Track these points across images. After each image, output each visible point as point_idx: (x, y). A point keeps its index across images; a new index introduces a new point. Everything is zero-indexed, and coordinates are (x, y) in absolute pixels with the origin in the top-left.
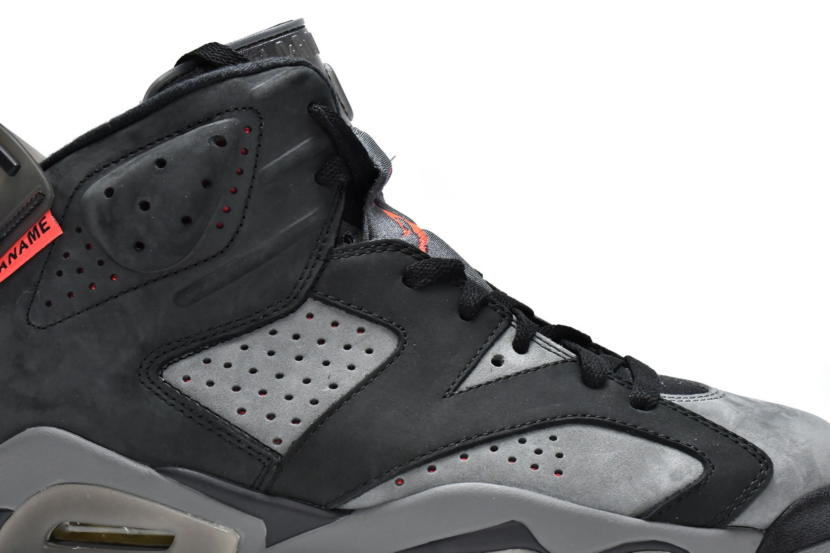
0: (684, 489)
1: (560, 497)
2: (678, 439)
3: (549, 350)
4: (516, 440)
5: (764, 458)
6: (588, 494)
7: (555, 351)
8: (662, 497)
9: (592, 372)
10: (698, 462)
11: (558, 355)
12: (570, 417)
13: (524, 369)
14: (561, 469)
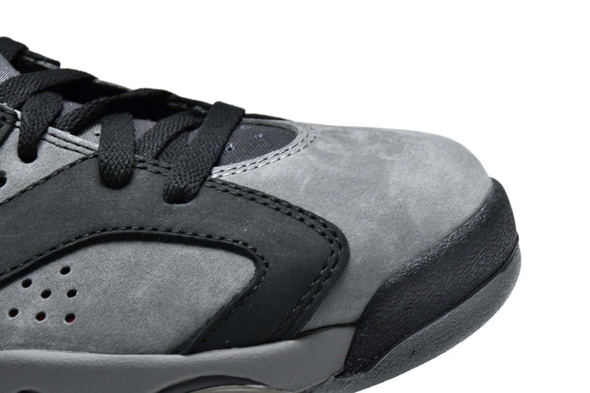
0: (228, 304)
1: (74, 350)
2: (223, 235)
3: (66, 148)
4: (19, 284)
5: (335, 235)
6: (107, 338)
7: (73, 146)
8: (203, 320)
9: (110, 169)
10: (249, 261)
11: (78, 151)
12: (87, 237)
13: (31, 182)
14: (73, 313)
